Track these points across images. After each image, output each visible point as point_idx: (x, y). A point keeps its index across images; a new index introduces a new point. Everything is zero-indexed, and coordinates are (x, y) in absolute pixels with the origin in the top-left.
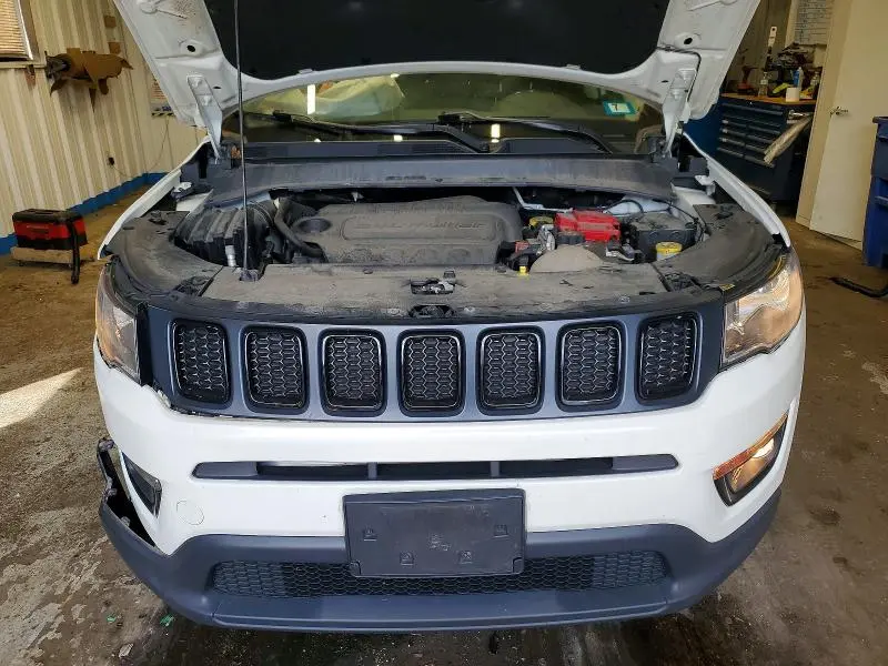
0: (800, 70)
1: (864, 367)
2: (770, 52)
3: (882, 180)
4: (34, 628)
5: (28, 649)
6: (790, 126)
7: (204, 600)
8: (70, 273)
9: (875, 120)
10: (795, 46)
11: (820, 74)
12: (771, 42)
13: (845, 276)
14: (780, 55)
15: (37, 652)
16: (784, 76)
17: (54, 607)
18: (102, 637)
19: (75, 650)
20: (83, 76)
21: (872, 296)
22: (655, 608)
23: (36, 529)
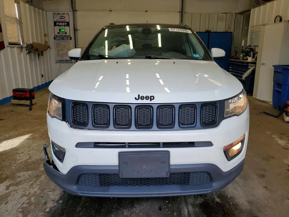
0: (252, 53)
1: (273, 136)
2: (242, 47)
3: (277, 83)
4: (19, 203)
5: (18, 209)
6: (249, 68)
7: (75, 187)
8: (29, 108)
9: (273, 66)
10: (250, 46)
11: (257, 54)
12: (243, 45)
13: (267, 111)
14: (246, 48)
15: (20, 210)
16: (247, 54)
17: (25, 198)
18: (41, 206)
19: (32, 209)
20: (37, 50)
21: (275, 117)
22: (208, 191)
23: (19, 177)
